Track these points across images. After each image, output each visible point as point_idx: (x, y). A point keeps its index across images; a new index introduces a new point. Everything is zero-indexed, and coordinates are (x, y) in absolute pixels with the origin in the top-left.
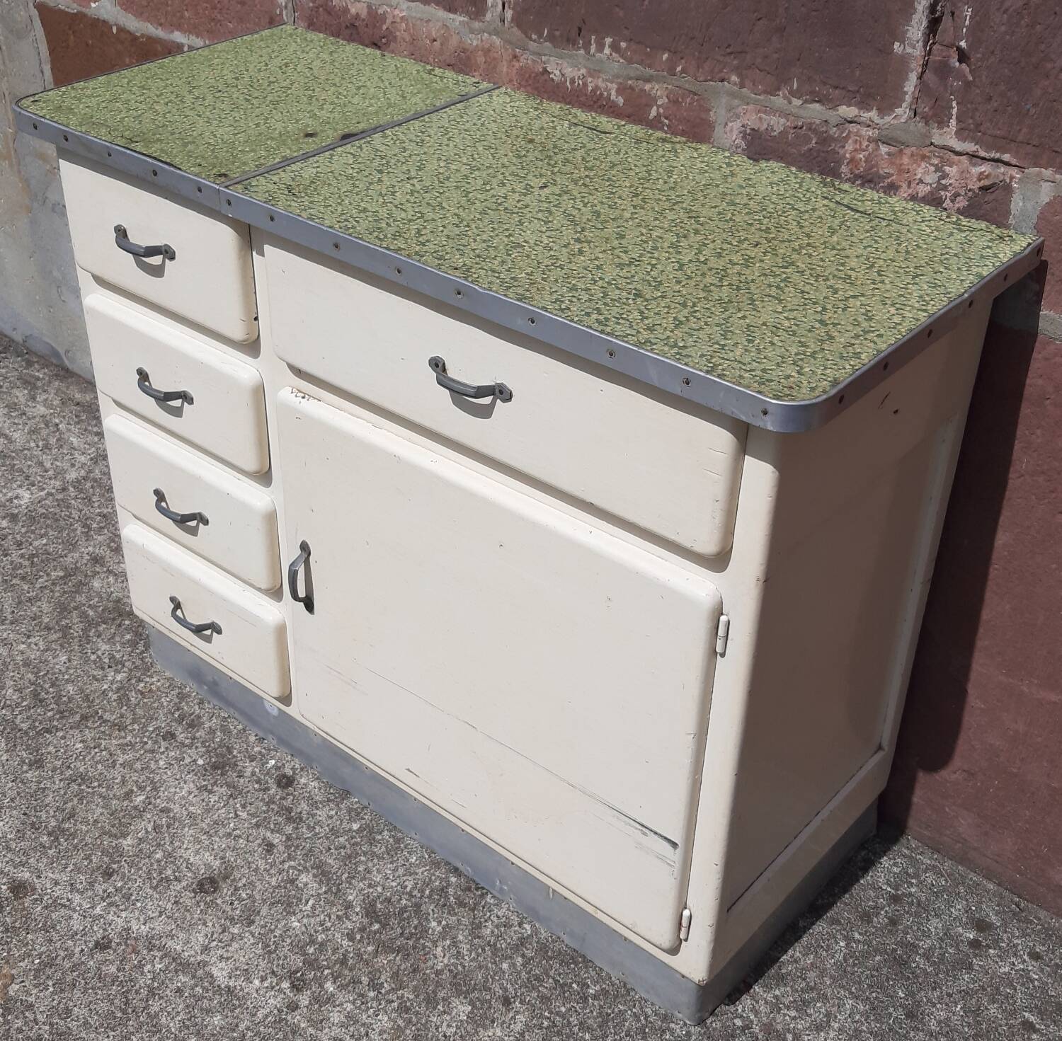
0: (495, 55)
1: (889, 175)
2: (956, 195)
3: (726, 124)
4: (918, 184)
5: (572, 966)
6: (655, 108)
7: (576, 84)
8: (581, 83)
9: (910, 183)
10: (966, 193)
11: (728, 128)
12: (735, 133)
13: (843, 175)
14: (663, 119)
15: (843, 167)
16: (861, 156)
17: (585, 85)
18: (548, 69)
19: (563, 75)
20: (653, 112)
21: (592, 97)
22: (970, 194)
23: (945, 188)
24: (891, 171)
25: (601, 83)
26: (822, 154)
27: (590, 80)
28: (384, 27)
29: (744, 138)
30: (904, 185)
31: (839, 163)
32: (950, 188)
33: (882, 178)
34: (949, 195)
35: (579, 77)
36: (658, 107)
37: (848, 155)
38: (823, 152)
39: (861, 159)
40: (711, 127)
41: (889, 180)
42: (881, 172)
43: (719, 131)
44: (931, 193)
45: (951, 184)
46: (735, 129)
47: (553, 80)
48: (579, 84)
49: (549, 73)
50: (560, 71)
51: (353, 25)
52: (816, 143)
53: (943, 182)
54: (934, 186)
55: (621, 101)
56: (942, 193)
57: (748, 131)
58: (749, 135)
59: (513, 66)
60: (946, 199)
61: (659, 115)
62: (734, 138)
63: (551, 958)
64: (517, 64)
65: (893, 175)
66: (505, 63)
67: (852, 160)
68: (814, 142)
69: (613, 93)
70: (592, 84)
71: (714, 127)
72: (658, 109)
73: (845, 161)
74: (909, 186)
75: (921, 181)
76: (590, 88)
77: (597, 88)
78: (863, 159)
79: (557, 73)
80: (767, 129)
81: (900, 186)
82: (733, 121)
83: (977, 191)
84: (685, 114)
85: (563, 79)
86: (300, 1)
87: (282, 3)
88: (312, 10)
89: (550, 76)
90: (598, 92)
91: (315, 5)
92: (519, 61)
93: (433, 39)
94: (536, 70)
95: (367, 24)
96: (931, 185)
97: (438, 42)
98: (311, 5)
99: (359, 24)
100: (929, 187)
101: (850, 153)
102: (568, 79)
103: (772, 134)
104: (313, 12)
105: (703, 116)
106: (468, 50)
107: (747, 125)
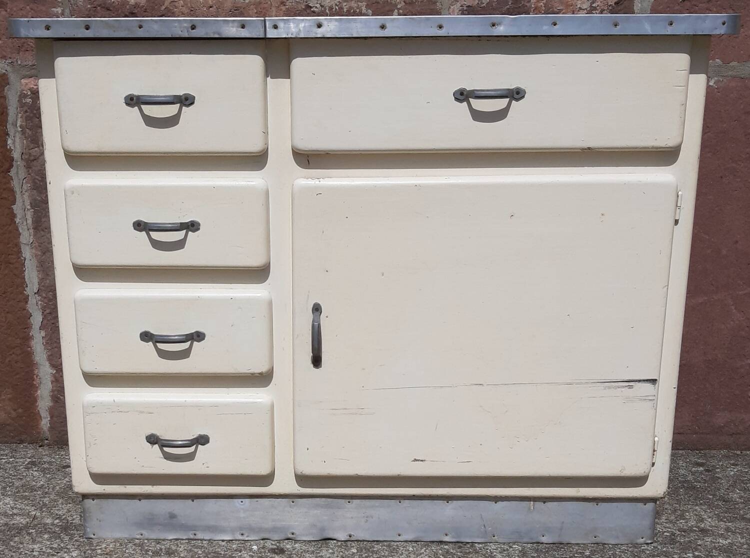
0: (266, 6)
1: (561, 11)
3: (450, 7)
6: (396, 10)
7: (334, 10)
8: (337, 8)
10: (608, 8)
11: (452, 10)
16: (542, 4)
17: (342, 8)
18: (310, 5)
19: (322, 7)
22: (610, 8)
24: (562, 8)
25: (354, 4)
26: (516, 10)
27: (345, 4)
28: (163, 8)
32: (598, 8)
35: (336, 5)
36: (398, 9)
37: (533, 6)
38: (516, 8)
39: (541, 6)
42: (556, 10)
46: (455, 9)
48: (336, 9)
49: (311, 7)
50: (320, 4)
52: (512, 4)
53: (594, 5)
54: (589, 9)
57: (465, 8)
58: (467, 10)
59: (281, 10)
64: (283, 8)
67: (536, 8)
69: (365, 8)
70: (348, 7)
72: (398, 11)
73: (532, 10)
75: (581, 9)
77: (352, 8)
78: (543, 5)
79: (318, 6)
80: (478, 4)
82: (455, 4)
83: (614, 5)
84: (419, 9)
85: (323, 9)
86: (77, 6)
87: (57, 12)
88: (90, 10)
89: (312, 10)
90: (352, 11)
91: (92, 6)
92: (285, 5)
93: (209, 6)
94: (300, 8)
95: (146, 9)
96: (586, 9)
97: (215, 7)
98: (89, 6)
99: (138, 11)
100: (585, 11)
101: (535, 4)
102: (327, 8)
103: (482, 6)
104: (91, 12)
105: (432, 7)
106: (241, 7)
107: (464, 4)
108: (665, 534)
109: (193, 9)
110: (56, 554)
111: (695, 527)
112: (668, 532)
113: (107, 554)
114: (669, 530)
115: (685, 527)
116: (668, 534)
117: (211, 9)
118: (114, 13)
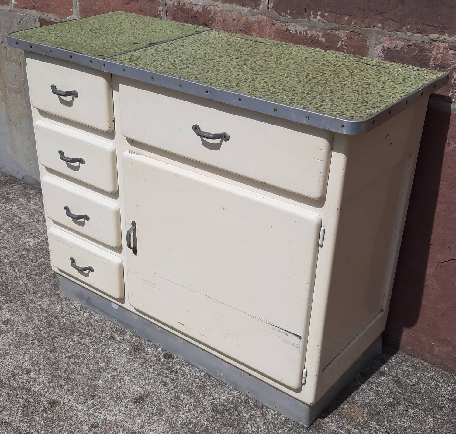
0: (264, 24)
1: (453, 64)
3: (375, 46)
5: (311, 431)
6: (340, 42)
7: (303, 34)
8: (305, 33)
11: (376, 48)
12: (379, 50)
13: (431, 66)
14: (344, 47)
15: (431, 62)
16: (440, 56)
17: (307, 34)
18: (289, 28)
19: (296, 31)
20: (339, 44)
21: (310, 39)
25: (314, 33)
26: (421, 57)
27: (309, 32)
28: (210, 16)
29: (383, 52)
31: (429, 60)
33: (449, 65)
35: (304, 31)
36: (342, 41)
37: (433, 56)
38: (421, 55)
40: (367, 48)
41: (453, 66)
42: (449, 63)
43: (371, 50)
46: (379, 49)
47: (291, 33)
48: (304, 34)
49: (290, 30)
50: (295, 29)
51: (195, 16)
52: (418, 52)
55: (324, 40)
58: (386, 50)
59: (272, 29)
61: (342, 45)
62: (378, 53)
63: (301, 428)
64: (274, 28)
66: (268, 27)
67: (435, 58)
68: (417, 51)
69: (320, 37)
70: (311, 34)
71: (369, 49)
72: (342, 42)
73: (432, 59)
76: (309, 36)
77: (313, 35)
79: (293, 30)
80: (394, 47)
82: (379, 45)
84: (355, 44)
86: (170, 8)
87: (160, 9)
90: (313, 37)
91: (177, 8)
92: (275, 26)
93: (233, 19)
94: (283, 29)
95: (201, 15)
97: (236, 20)
98: (175, 8)
99: (198, 16)
101: (434, 55)
102: (299, 32)
103: (397, 49)
105: (364, 44)
106: (250, 23)
107: (385, 46)
117: (234, 21)
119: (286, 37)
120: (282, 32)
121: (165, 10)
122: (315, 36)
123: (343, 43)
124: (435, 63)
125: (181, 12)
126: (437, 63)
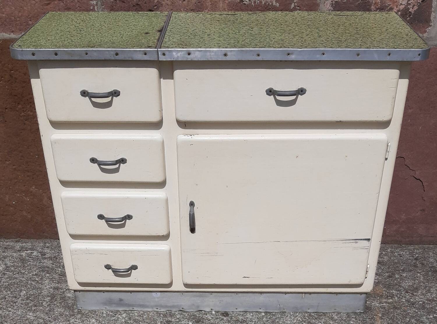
1: (389, 5)
2: (414, 6)
3: (325, 2)
4: (400, 5)
6: (293, 4)
7: (257, 3)
9: (397, 6)
10: (417, 4)
11: (326, 5)
12: (329, 5)
13: (372, 10)
14: (297, 7)
20: (293, 6)
21: (265, 6)
22: (419, 4)
23: (410, 4)
24: (390, 3)
26: (364, 4)
29: (332, 6)
30: (395, 7)
31: (370, 6)
32: (411, 4)
33: (387, 7)
34: (411, 6)
39: (379, 2)
41: (390, 7)
42: (387, 5)
43: (321, 6)
44: (405, 7)
45: (412, 2)
47: (245, 4)
48: (258, 2)
49: (243, 1)
53: (409, 2)
54: (406, 5)
55: (278, 5)
56: (409, 6)
57: (334, 3)
60: (410, 8)
61: (295, 6)
62: (328, 7)
65: (391, 5)
67: (375, 3)
69: (274, 2)
70: (264, 1)
71: (319, 5)
73: (373, 5)
74: (397, 7)
75: (401, 4)
76: (263, 3)
77: (266, 2)
79: (247, 0)
80: (342, 0)
81: (394, 8)
82: (327, 1)
83: (421, 3)
84: (307, 3)
85: (250, 2)
87: (94, 3)
88: (113, 2)
89: (244, 3)
90: (267, 4)
94: (236, 2)
95: (146, 2)
96: (405, 5)
98: (112, 0)
99: (141, 3)
100: (404, 6)
101: (374, 1)
102: (253, 2)
103: (344, 2)
104: (113, 3)
105: (314, 2)
106: (202, 1)
107: (333, 1)
108: (420, 302)
109: (173, 2)
110: (115, 315)
111: (435, 298)
112: (421, 301)
113: (140, 316)
114: (422, 300)
115: (430, 298)
116: (421, 303)
117: (184, 2)
118: (127, 4)
119: (240, 8)
120: (235, 4)
121: (99, 3)
122: (269, 2)
123: (296, 4)
124: (375, 7)
125: (120, 2)
126: (377, 7)
